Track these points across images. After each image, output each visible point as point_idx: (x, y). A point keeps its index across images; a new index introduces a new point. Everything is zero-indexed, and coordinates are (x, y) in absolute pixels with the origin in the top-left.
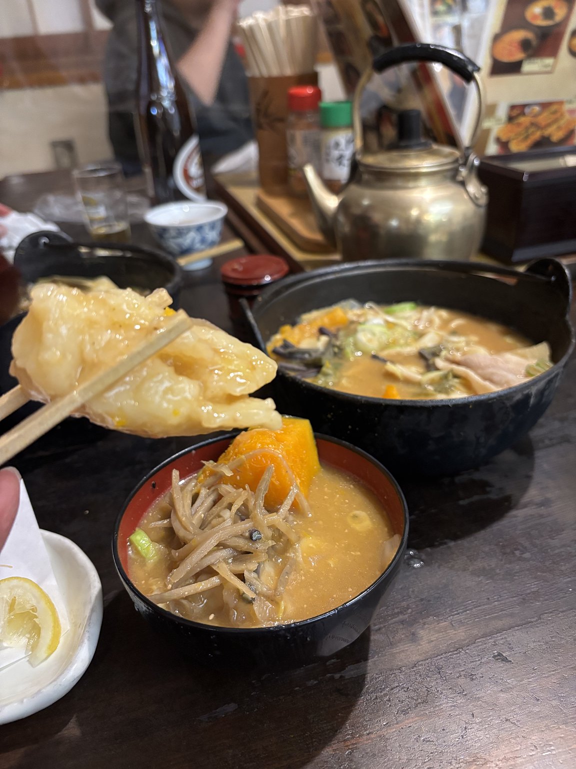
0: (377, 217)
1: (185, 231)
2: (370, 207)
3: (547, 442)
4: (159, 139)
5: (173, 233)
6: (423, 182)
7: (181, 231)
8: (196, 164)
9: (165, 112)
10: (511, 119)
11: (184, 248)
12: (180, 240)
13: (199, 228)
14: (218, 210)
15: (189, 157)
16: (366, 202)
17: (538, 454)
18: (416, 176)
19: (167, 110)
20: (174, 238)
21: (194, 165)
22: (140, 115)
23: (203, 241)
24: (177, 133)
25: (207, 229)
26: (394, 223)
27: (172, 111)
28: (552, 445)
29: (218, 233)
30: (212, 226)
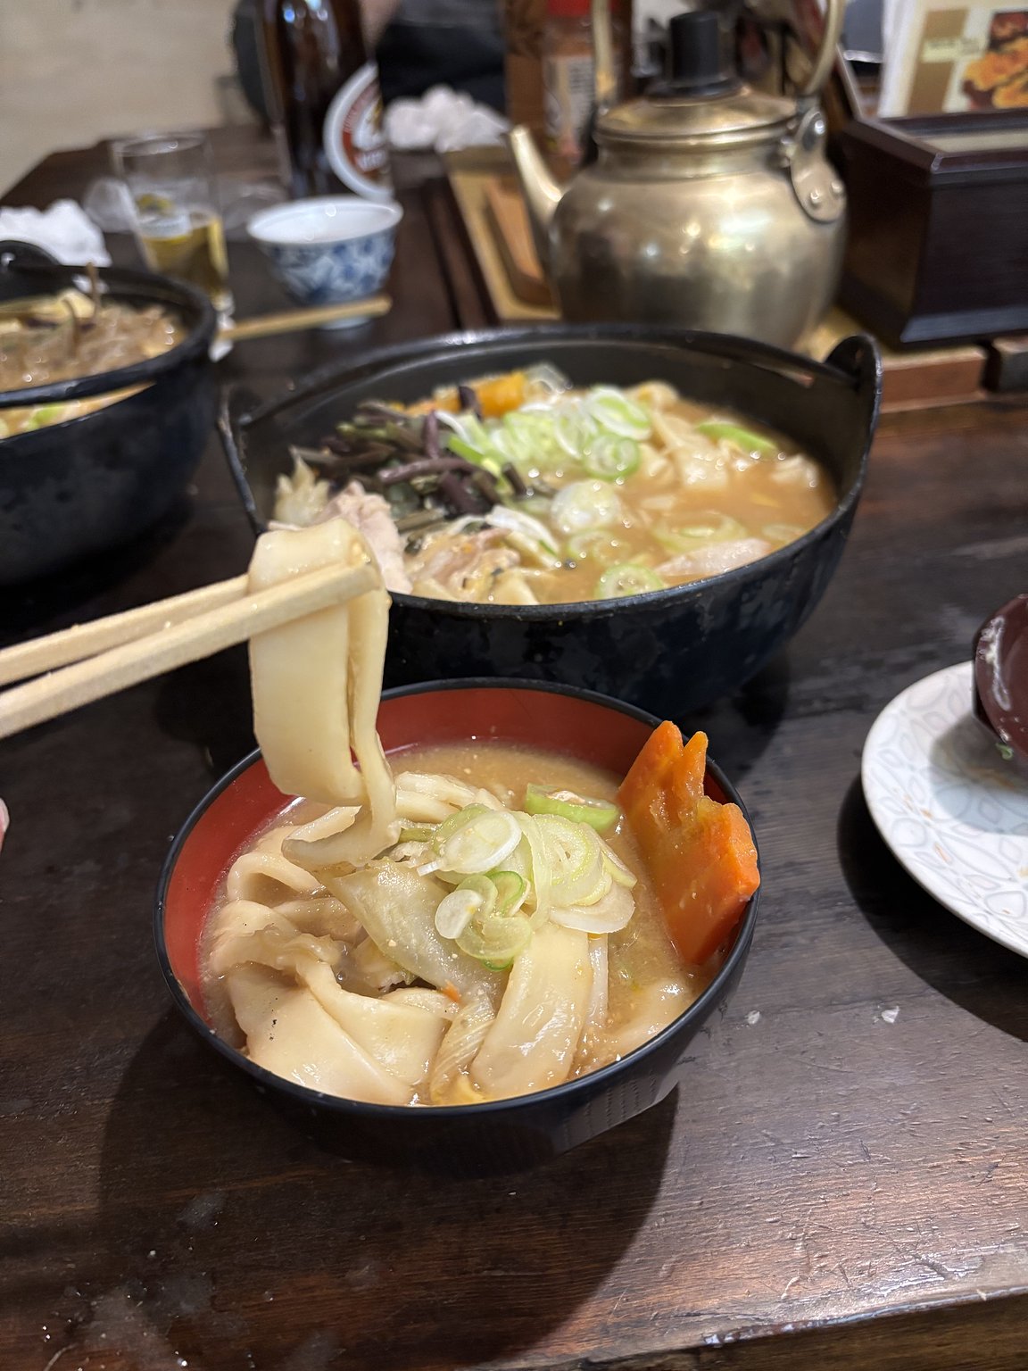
0: (620, 239)
1: (313, 254)
2: (611, 219)
3: (817, 705)
4: (301, 72)
5: (291, 258)
6: (713, 168)
7: (305, 254)
8: (369, 122)
9: (309, 18)
10: (995, 44)
11: (314, 286)
12: (303, 272)
13: (339, 249)
14: (386, 213)
15: (355, 108)
16: (605, 206)
17: (787, 727)
18: (701, 154)
19: (315, 13)
20: (295, 266)
21: (364, 122)
22: (265, 24)
23: (348, 274)
24: (332, 63)
25: (354, 251)
26: (651, 252)
27: (324, 16)
28: (824, 712)
29: (379, 259)
30: (366, 245)
